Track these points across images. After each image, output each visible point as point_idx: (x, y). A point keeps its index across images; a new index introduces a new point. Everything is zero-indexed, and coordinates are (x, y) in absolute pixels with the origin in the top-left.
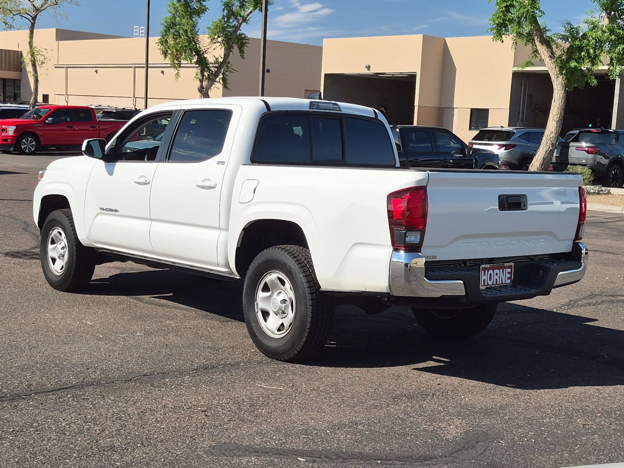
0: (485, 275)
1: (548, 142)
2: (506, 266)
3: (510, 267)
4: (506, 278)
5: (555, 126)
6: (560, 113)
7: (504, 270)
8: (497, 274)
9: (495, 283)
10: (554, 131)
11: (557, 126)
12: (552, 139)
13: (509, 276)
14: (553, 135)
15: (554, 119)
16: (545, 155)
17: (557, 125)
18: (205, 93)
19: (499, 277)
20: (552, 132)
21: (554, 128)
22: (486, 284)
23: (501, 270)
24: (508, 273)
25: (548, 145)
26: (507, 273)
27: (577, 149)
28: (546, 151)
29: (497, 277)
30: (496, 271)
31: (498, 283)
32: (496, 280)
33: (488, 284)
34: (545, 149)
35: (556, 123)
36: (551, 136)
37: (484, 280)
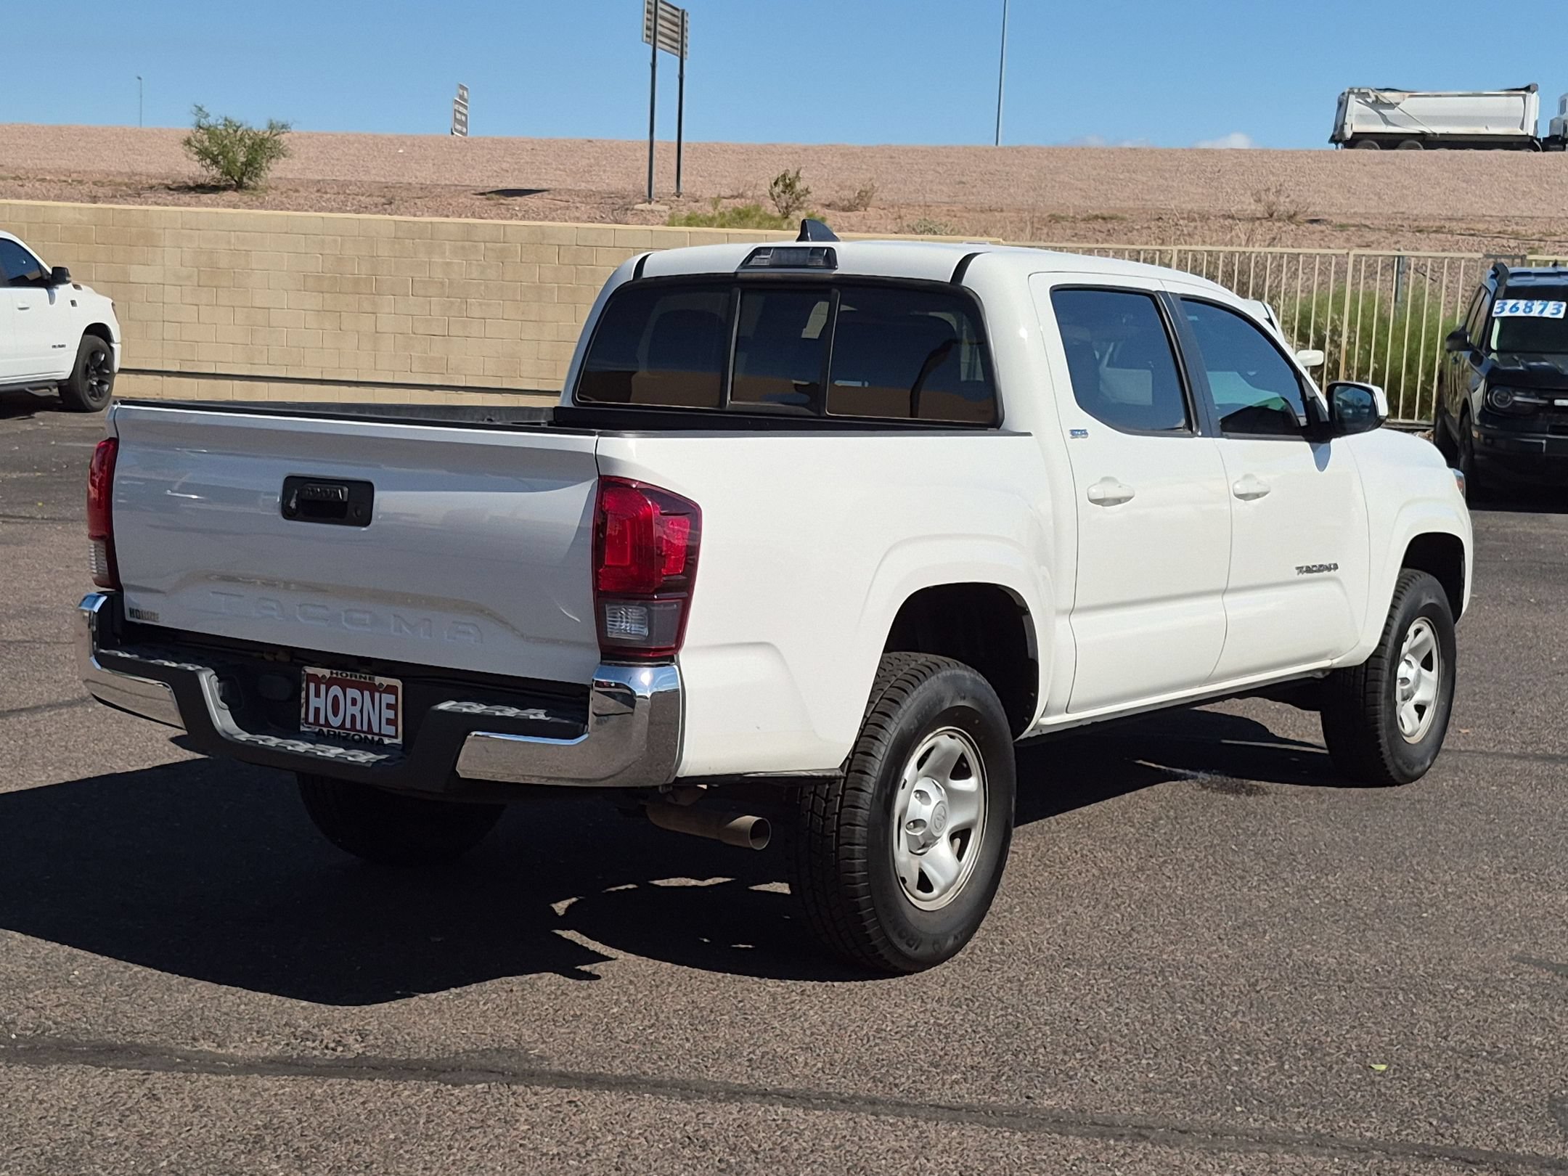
0: (317, 695)
2: (381, 685)
3: (391, 690)
4: (384, 721)
7: (377, 695)
8: (354, 702)
9: (348, 725)
13: (391, 714)
19: (361, 711)
22: (322, 721)
23: (367, 693)
24: (389, 706)
26: (384, 706)
29: (356, 710)
30: (353, 693)
31: (358, 727)
32: (353, 717)
33: (327, 724)
37: (317, 710)
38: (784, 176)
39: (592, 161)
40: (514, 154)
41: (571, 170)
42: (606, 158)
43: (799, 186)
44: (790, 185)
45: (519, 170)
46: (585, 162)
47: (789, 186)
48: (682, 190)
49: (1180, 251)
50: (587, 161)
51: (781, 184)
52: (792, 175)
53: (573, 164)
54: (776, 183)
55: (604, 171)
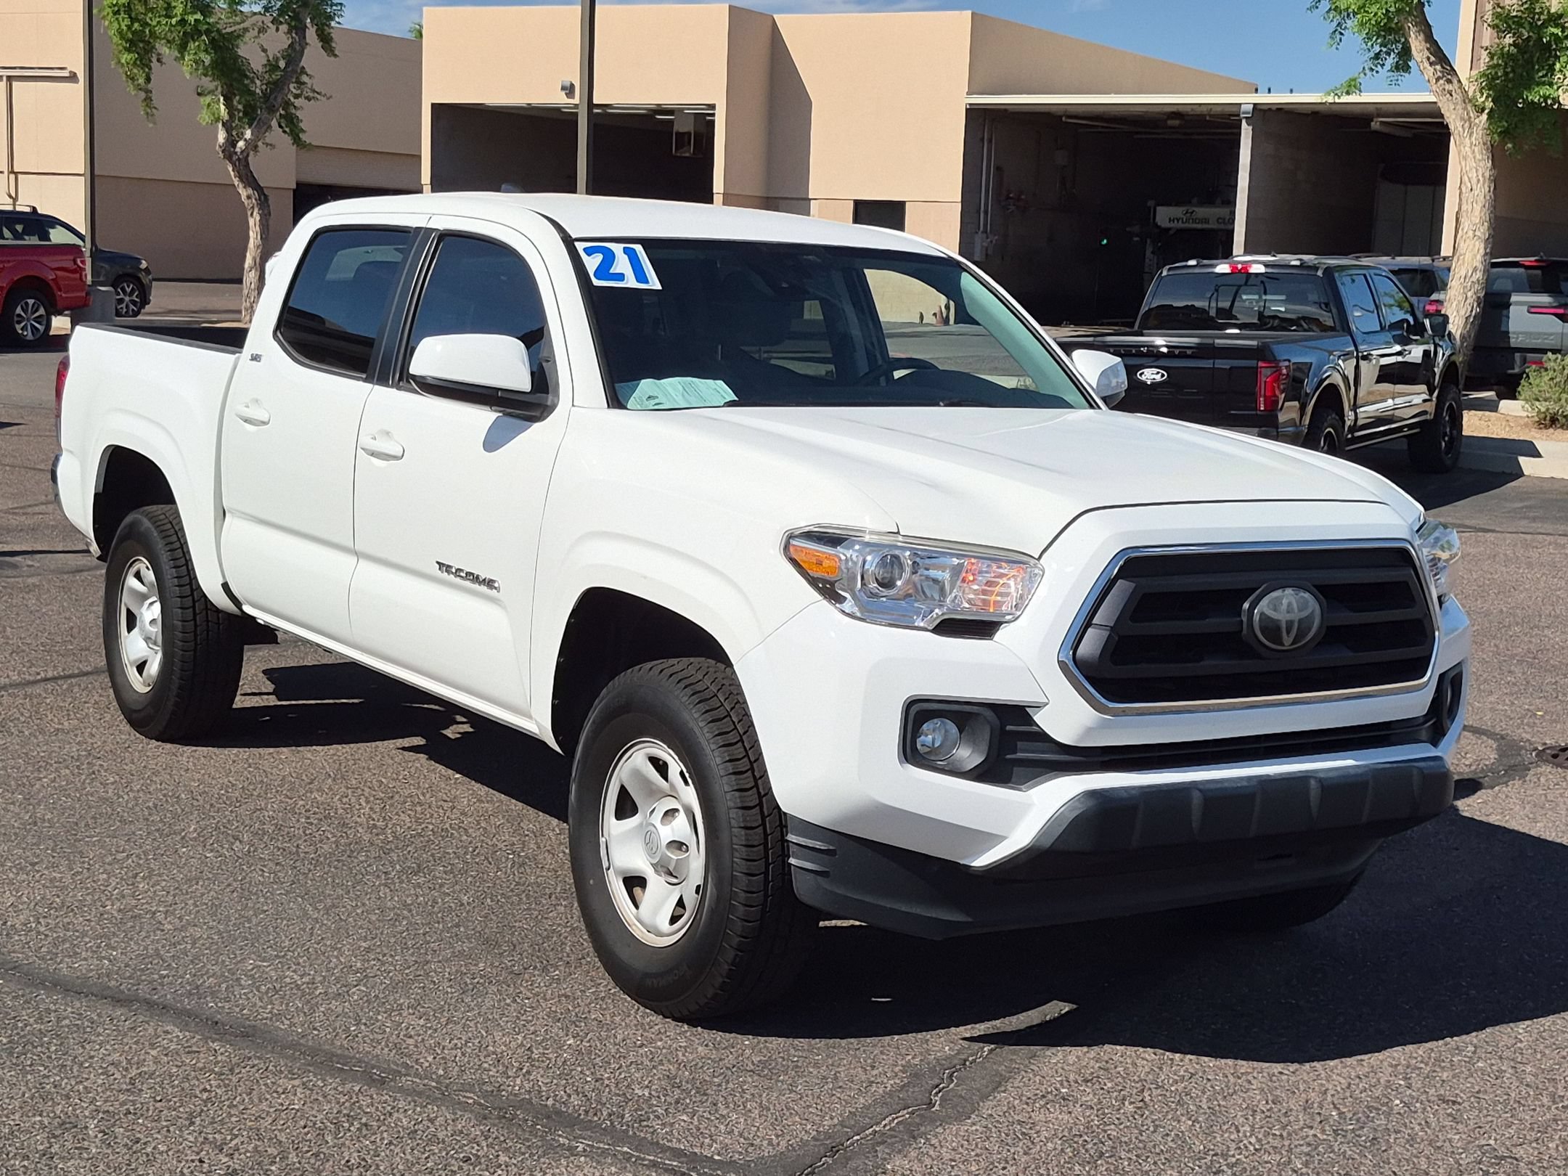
1: (1469, 294)
5: (1482, 251)
6: (1488, 219)
10: (1480, 267)
11: (1486, 254)
12: (1476, 286)
14: (1479, 275)
15: (1478, 233)
16: (1465, 327)
17: (1485, 249)
18: (239, 159)
20: (1475, 269)
21: (1479, 257)
25: (1468, 301)
27: (1533, 310)
28: (1467, 318)
34: (1462, 312)
35: (1482, 245)
36: (1474, 279)
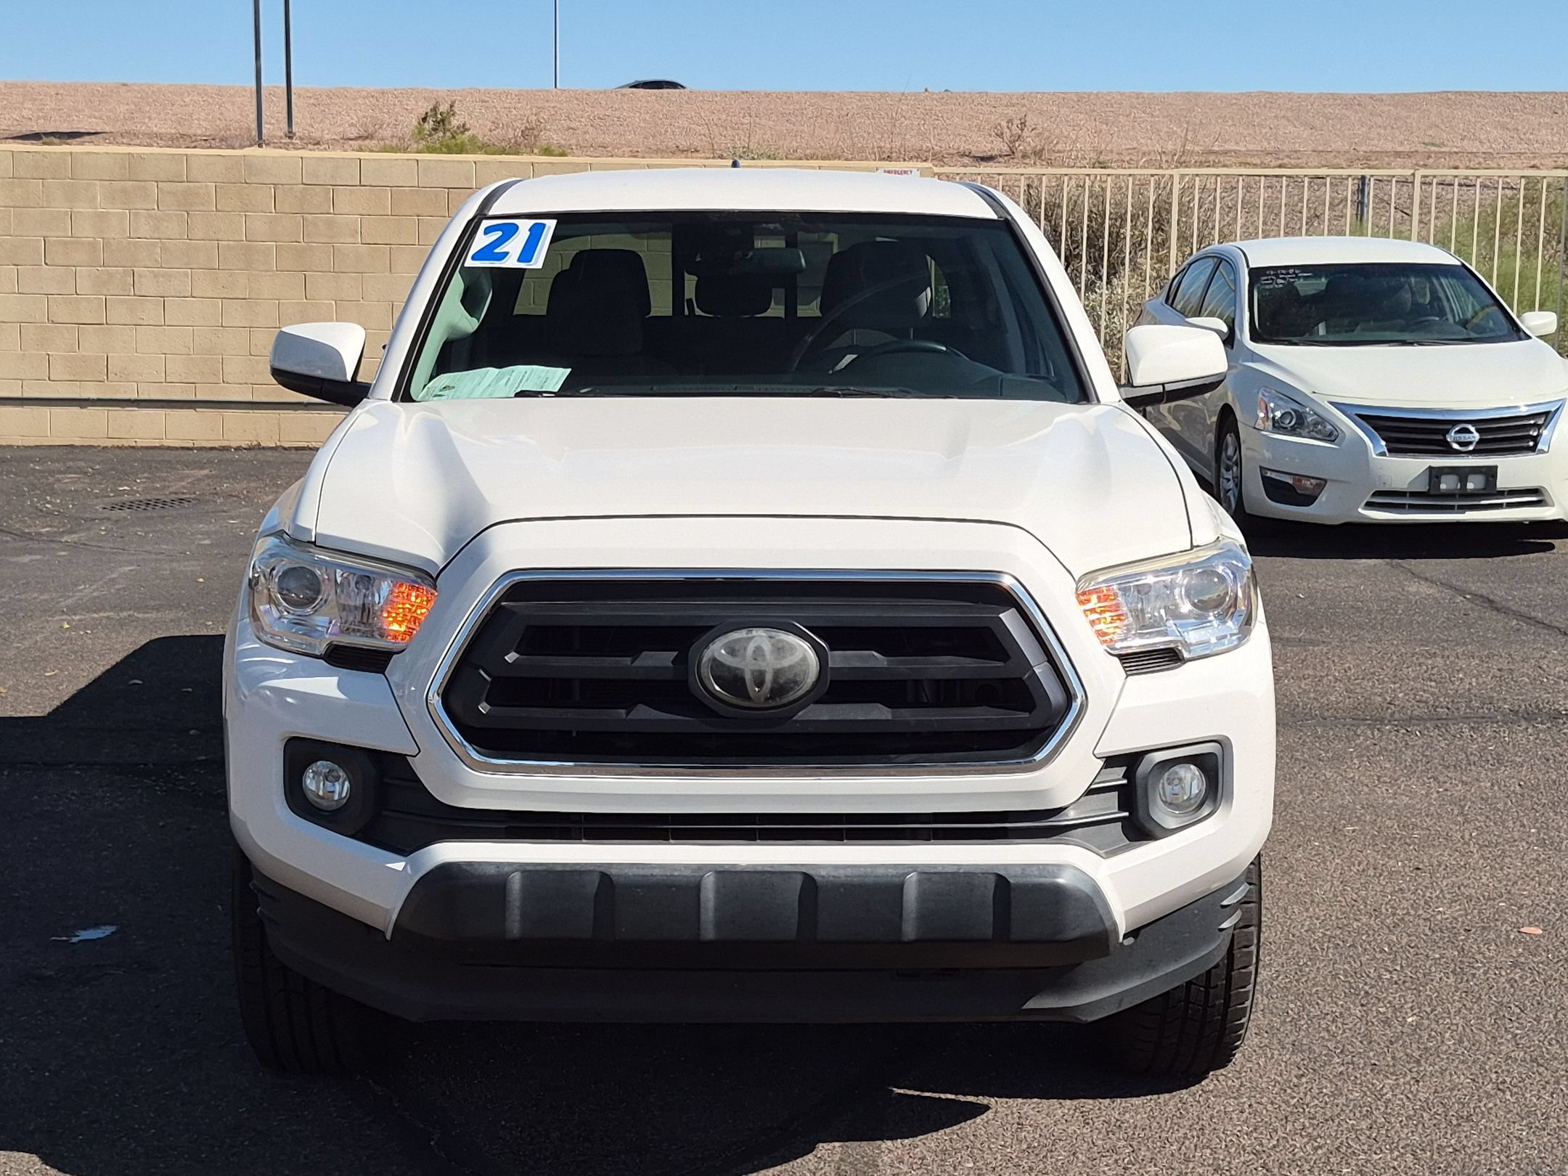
38: (435, 109)
39: (133, 107)
40: (36, 99)
41: (109, 117)
42: (148, 104)
43: (455, 122)
44: (443, 120)
45: (44, 118)
46: (123, 108)
47: (441, 123)
48: (295, 129)
49: (1183, 176)
50: (127, 107)
51: (430, 120)
52: (443, 108)
53: (110, 111)
54: (424, 120)
55: (150, 118)
